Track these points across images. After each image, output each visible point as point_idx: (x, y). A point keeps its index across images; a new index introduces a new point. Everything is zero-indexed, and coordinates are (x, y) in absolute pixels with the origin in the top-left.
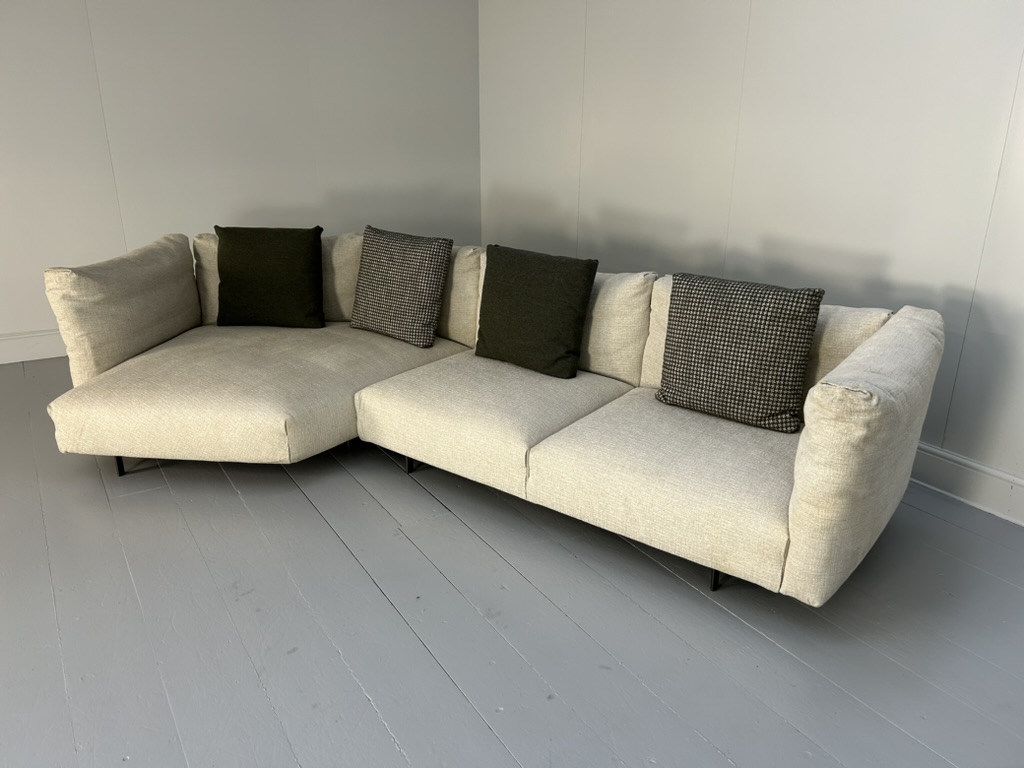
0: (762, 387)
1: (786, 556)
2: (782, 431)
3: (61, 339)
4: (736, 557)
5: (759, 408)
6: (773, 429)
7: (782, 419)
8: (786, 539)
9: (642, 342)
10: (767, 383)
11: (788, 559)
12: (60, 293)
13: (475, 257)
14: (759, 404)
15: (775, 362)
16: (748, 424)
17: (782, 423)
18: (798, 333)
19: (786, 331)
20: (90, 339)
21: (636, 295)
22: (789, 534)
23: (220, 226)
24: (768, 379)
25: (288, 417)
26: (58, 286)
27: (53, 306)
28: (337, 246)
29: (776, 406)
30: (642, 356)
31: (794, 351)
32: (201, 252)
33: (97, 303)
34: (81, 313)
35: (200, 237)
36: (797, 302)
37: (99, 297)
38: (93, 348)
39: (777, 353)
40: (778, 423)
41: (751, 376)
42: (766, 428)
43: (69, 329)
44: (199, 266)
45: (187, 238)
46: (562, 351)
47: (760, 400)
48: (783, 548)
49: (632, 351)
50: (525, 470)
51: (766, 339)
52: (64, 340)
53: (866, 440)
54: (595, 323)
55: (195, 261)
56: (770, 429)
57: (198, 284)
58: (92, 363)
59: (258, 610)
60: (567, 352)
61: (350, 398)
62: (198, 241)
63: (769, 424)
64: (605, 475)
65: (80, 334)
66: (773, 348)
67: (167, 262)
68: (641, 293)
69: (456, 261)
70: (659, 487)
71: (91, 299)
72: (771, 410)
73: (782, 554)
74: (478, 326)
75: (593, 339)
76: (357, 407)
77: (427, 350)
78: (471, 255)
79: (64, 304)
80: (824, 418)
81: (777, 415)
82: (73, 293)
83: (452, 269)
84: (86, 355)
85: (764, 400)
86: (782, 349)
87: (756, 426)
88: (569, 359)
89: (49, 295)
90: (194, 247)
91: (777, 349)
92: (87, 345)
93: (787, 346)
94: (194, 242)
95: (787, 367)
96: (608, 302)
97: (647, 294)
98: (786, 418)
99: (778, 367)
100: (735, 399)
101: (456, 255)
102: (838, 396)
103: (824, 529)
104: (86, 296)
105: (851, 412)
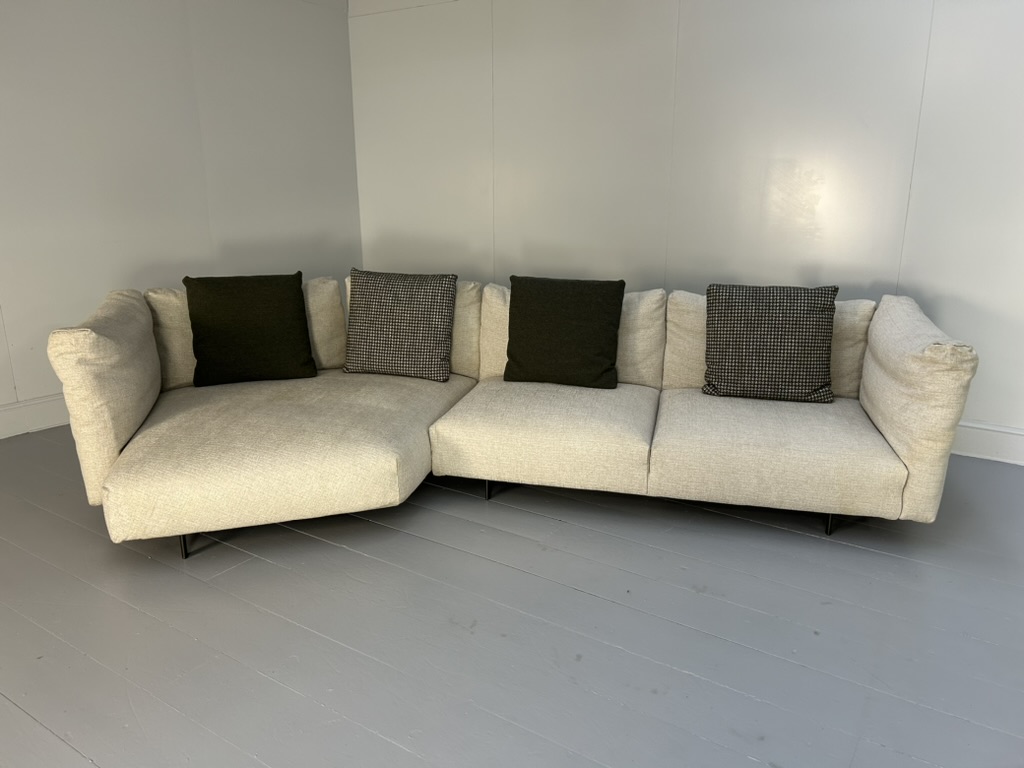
0: (807, 368)
2: (824, 402)
5: (806, 386)
6: (817, 402)
7: (823, 392)
8: (906, 473)
10: (810, 364)
11: (908, 489)
12: (74, 358)
15: (815, 347)
19: (820, 321)
20: (110, 408)
21: (654, 310)
24: (811, 361)
25: (397, 456)
26: (74, 349)
29: (818, 382)
30: (663, 362)
32: (159, 308)
33: (113, 367)
34: (101, 379)
37: (115, 358)
38: (113, 419)
39: (815, 339)
40: (821, 396)
41: (797, 360)
42: (812, 402)
43: (85, 400)
46: (607, 364)
47: (806, 379)
48: (904, 481)
50: (646, 467)
58: (112, 436)
60: (611, 364)
63: (814, 398)
65: (99, 403)
69: (457, 296)
71: (108, 362)
72: (815, 386)
73: (903, 486)
77: (446, 384)
79: (81, 369)
80: (938, 371)
81: (819, 390)
82: (91, 356)
85: (809, 379)
86: (818, 336)
87: (805, 401)
91: (815, 336)
92: (107, 416)
97: (663, 309)
99: (817, 350)
102: (949, 352)
103: (942, 457)
104: (103, 358)
105: (962, 362)
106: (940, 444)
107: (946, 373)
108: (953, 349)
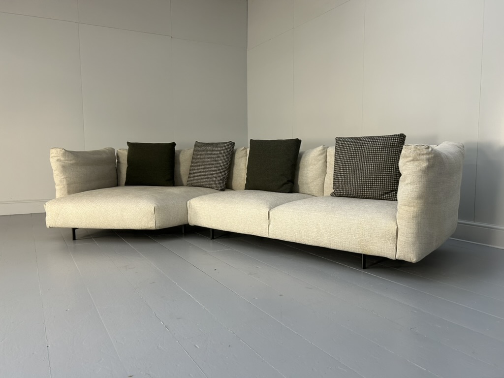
0: (381, 179)
1: (397, 239)
2: (392, 200)
3: (53, 179)
4: (372, 243)
5: (380, 190)
7: (391, 194)
8: (396, 228)
9: (323, 177)
10: (383, 177)
11: (398, 238)
12: (56, 159)
13: (245, 151)
14: (380, 188)
15: (386, 167)
16: (376, 199)
17: (392, 196)
18: (395, 154)
19: (389, 153)
20: (67, 180)
21: (319, 155)
22: (397, 225)
23: (129, 142)
24: (383, 175)
25: (156, 205)
26: (56, 155)
27: (52, 164)
28: (182, 153)
29: (388, 188)
30: (324, 184)
31: (394, 162)
32: (120, 155)
33: (72, 164)
34: (64, 168)
35: (120, 149)
36: (394, 139)
37: (73, 162)
38: (68, 184)
39: (386, 163)
40: (390, 196)
41: (375, 175)
42: (384, 200)
43: (57, 175)
44: (118, 162)
45: (114, 150)
46: (285, 180)
47: (380, 186)
48: (395, 232)
49: (318, 182)
50: (268, 221)
51: (381, 157)
52: (55, 180)
53: (429, 168)
54: (301, 170)
55: (117, 161)
56: (386, 199)
57: (118, 170)
58: (66, 191)
59: (136, 273)
60: (288, 181)
61: (185, 203)
62: (119, 150)
63: (385, 197)
64: (307, 215)
65: (62, 177)
66: (384, 161)
67: (104, 156)
68: (322, 154)
69: (236, 153)
70: (333, 216)
71: (69, 162)
72: (386, 190)
73: (395, 236)
74: (246, 176)
75: (300, 177)
76: (188, 207)
78: (243, 150)
79: (58, 163)
81: (389, 193)
82: (62, 159)
83: (234, 157)
84: (64, 187)
85: (382, 186)
86: (388, 161)
88: (289, 184)
89: (51, 160)
90: (117, 154)
91: (386, 161)
92: (65, 183)
93: (391, 159)
94: (117, 151)
95: (391, 170)
96: (306, 159)
97: (324, 155)
98: (393, 194)
99: (387, 169)
100: (368, 187)
101: (236, 150)
102: (413, 149)
103: (413, 217)
104: (68, 160)
105: (420, 155)
106: (412, 209)
107: (412, 162)
108: (415, 148)
